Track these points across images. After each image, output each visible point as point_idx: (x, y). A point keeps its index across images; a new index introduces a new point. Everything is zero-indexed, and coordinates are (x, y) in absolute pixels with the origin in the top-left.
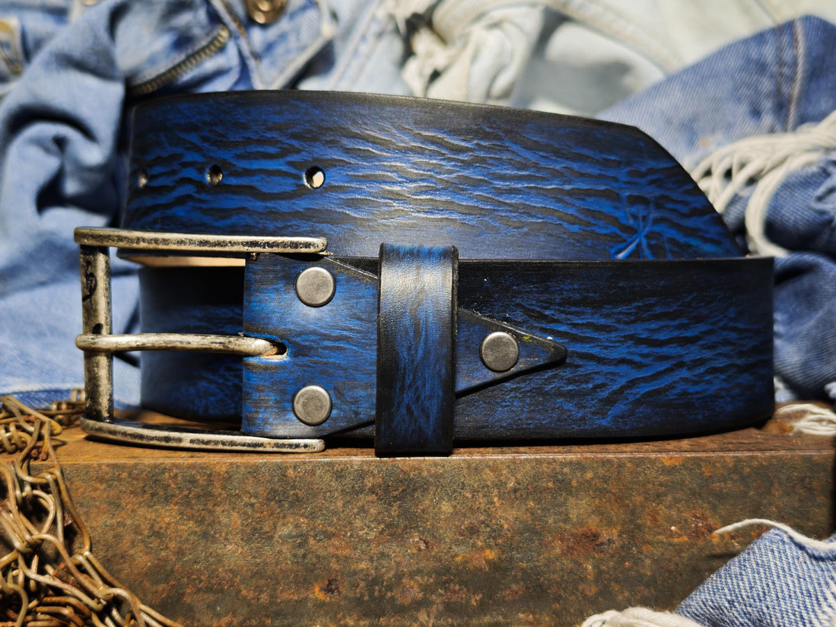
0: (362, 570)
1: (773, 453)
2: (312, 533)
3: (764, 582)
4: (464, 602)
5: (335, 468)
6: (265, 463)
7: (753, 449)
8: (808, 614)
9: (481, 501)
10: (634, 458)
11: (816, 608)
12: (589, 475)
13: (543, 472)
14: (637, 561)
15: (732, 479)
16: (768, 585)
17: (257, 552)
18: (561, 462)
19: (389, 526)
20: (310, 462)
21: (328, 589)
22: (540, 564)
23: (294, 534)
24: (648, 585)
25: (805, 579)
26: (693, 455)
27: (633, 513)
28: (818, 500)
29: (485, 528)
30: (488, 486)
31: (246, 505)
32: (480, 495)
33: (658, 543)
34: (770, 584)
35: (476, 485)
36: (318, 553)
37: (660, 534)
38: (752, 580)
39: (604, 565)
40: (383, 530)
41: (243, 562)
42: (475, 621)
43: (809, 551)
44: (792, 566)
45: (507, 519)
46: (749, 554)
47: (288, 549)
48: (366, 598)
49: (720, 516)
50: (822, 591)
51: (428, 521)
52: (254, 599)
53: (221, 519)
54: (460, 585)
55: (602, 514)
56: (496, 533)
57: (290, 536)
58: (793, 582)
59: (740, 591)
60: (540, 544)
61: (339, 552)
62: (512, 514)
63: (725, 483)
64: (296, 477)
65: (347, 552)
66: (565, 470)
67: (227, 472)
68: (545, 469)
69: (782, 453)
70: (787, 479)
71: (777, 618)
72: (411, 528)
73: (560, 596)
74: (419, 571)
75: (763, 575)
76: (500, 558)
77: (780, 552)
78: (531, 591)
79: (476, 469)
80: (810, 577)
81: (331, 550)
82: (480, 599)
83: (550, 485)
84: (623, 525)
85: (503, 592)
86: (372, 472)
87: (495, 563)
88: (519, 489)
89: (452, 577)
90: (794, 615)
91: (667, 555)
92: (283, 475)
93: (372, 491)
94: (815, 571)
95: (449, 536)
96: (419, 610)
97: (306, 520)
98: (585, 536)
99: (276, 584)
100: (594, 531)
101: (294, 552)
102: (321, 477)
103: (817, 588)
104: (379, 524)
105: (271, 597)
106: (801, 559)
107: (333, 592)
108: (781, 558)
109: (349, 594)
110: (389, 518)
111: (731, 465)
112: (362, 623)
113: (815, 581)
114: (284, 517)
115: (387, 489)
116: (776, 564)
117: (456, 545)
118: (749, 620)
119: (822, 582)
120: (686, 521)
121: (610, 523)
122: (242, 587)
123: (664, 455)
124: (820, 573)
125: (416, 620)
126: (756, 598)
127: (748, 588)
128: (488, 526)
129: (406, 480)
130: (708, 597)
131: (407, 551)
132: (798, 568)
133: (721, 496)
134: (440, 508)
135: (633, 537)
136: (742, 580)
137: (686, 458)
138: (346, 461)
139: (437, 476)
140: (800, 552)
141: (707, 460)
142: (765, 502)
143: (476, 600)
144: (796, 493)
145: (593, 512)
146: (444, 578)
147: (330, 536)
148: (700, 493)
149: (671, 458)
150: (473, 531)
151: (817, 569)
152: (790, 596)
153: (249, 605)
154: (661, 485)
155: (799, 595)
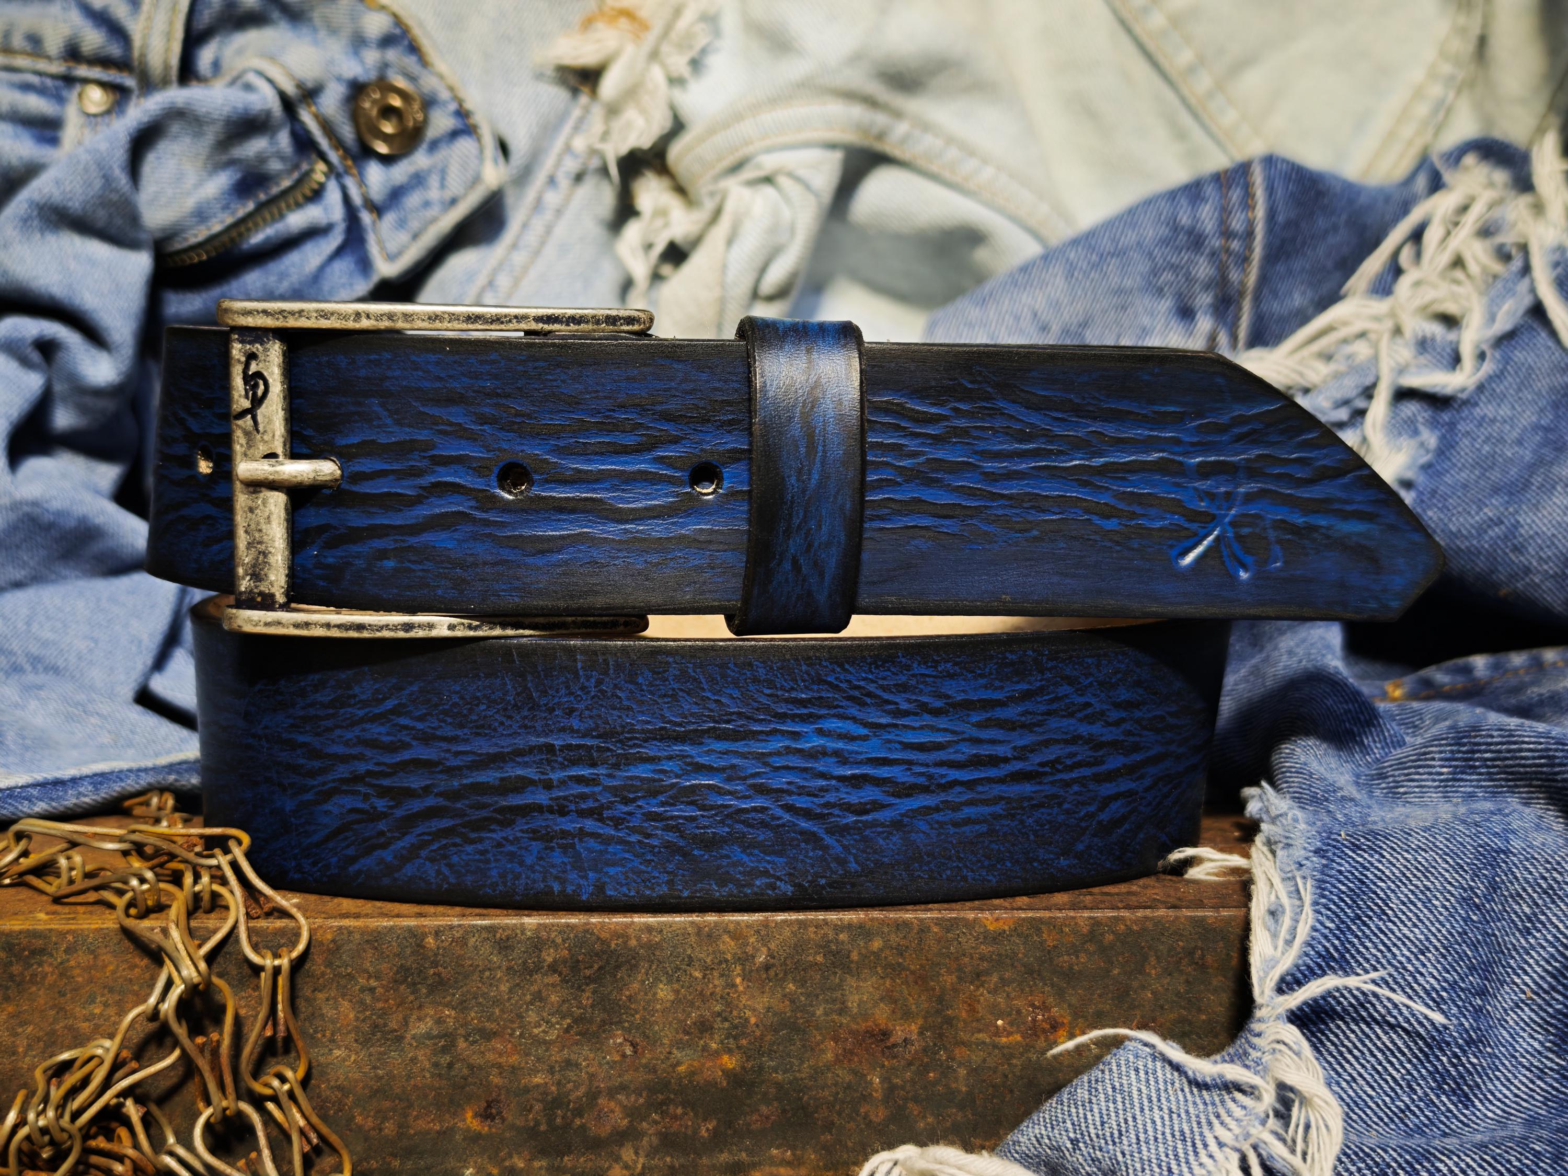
0: (538, 1086)
1: (1148, 912)
2: (461, 1031)
3: (1121, 1116)
4: (689, 1132)
5: (498, 935)
6: (392, 928)
7: (1120, 905)
8: (1179, 1165)
9: (716, 982)
10: (943, 919)
11: (1192, 1158)
12: (877, 944)
13: (809, 940)
14: (946, 1071)
15: (1086, 951)
16: (1126, 1121)
17: (379, 1060)
18: (836, 925)
19: (577, 1020)
20: (460, 926)
21: (486, 1115)
22: (803, 1076)
23: (435, 1032)
24: (962, 1107)
25: (1179, 1116)
26: (1030, 914)
27: (940, 1000)
28: (1215, 982)
29: (722, 1022)
30: (726, 961)
31: (362, 990)
32: (716, 974)
33: (977, 1045)
34: (1130, 1119)
35: (708, 960)
36: (471, 1061)
37: (980, 1031)
38: (1104, 1112)
39: (897, 1077)
40: (570, 1027)
41: (357, 1076)
42: (705, 1160)
43: (1190, 1073)
44: (1163, 1094)
45: (754, 1010)
46: (1103, 1072)
47: (425, 1055)
48: (543, 1128)
49: (1070, 1005)
50: (1201, 1134)
51: (637, 1013)
52: (373, 1129)
53: (324, 1011)
54: (684, 1107)
55: (895, 1002)
56: (738, 1030)
57: (428, 1036)
58: (1162, 1118)
59: (1087, 1127)
60: (804, 1046)
61: (503, 1060)
62: (762, 1002)
63: (1077, 957)
64: (438, 948)
65: (514, 1059)
66: (842, 937)
67: (333, 941)
68: (812, 936)
69: (1162, 912)
70: (1169, 951)
71: (1135, 1170)
72: (611, 1024)
73: (833, 1123)
74: (623, 1088)
75: (1120, 1106)
76: (743, 1068)
77: (1147, 1073)
78: (789, 1115)
79: (709, 936)
80: (1187, 1112)
81: (490, 1056)
82: (715, 1129)
83: (819, 958)
84: (925, 1018)
85: (748, 1118)
86: (553, 941)
87: (735, 1075)
88: (773, 965)
89: (672, 1096)
90: (1160, 1166)
91: (990, 1062)
92: (418, 946)
93: (553, 968)
94: (1195, 1103)
95: (667, 1036)
96: (622, 1145)
97: (453, 1013)
98: (870, 1033)
99: (409, 1107)
100: (883, 1027)
101: (434, 1059)
102: (476, 948)
103: (1196, 1129)
104: (563, 1018)
105: (400, 1126)
106: (1177, 1085)
107: (493, 1119)
108: (1148, 1081)
109: (518, 1123)
110: (578, 1008)
111: (1085, 930)
112: (537, 1164)
113: (1194, 1118)
114: (420, 1007)
115: (575, 966)
116: (1140, 1090)
117: (678, 1048)
118: (1099, 1169)
119: (1203, 1121)
120: (1019, 1012)
121: (907, 1015)
122: (356, 1112)
123: (987, 914)
124: (1201, 1107)
125: (618, 1159)
126: (1109, 1139)
127: (1098, 1123)
128: (726, 1020)
129: (604, 952)
130: (1043, 1132)
131: (605, 1058)
132: (1172, 1098)
133: (1070, 976)
134: (655, 994)
135: (941, 1036)
136: (1091, 1111)
137: (1020, 919)
138: (515, 925)
139: (651, 947)
140: (1176, 1074)
141: (1051, 922)
142: (1135, 984)
143: (708, 1130)
144: (1181, 972)
145: (882, 999)
146: (660, 1097)
147: (488, 1036)
148: (1039, 971)
149: (997, 920)
150: (704, 1027)
151: (1198, 1100)
152: (1156, 1139)
153: (366, 1139)
154: (982, 959)
155: (1169, 1137)
